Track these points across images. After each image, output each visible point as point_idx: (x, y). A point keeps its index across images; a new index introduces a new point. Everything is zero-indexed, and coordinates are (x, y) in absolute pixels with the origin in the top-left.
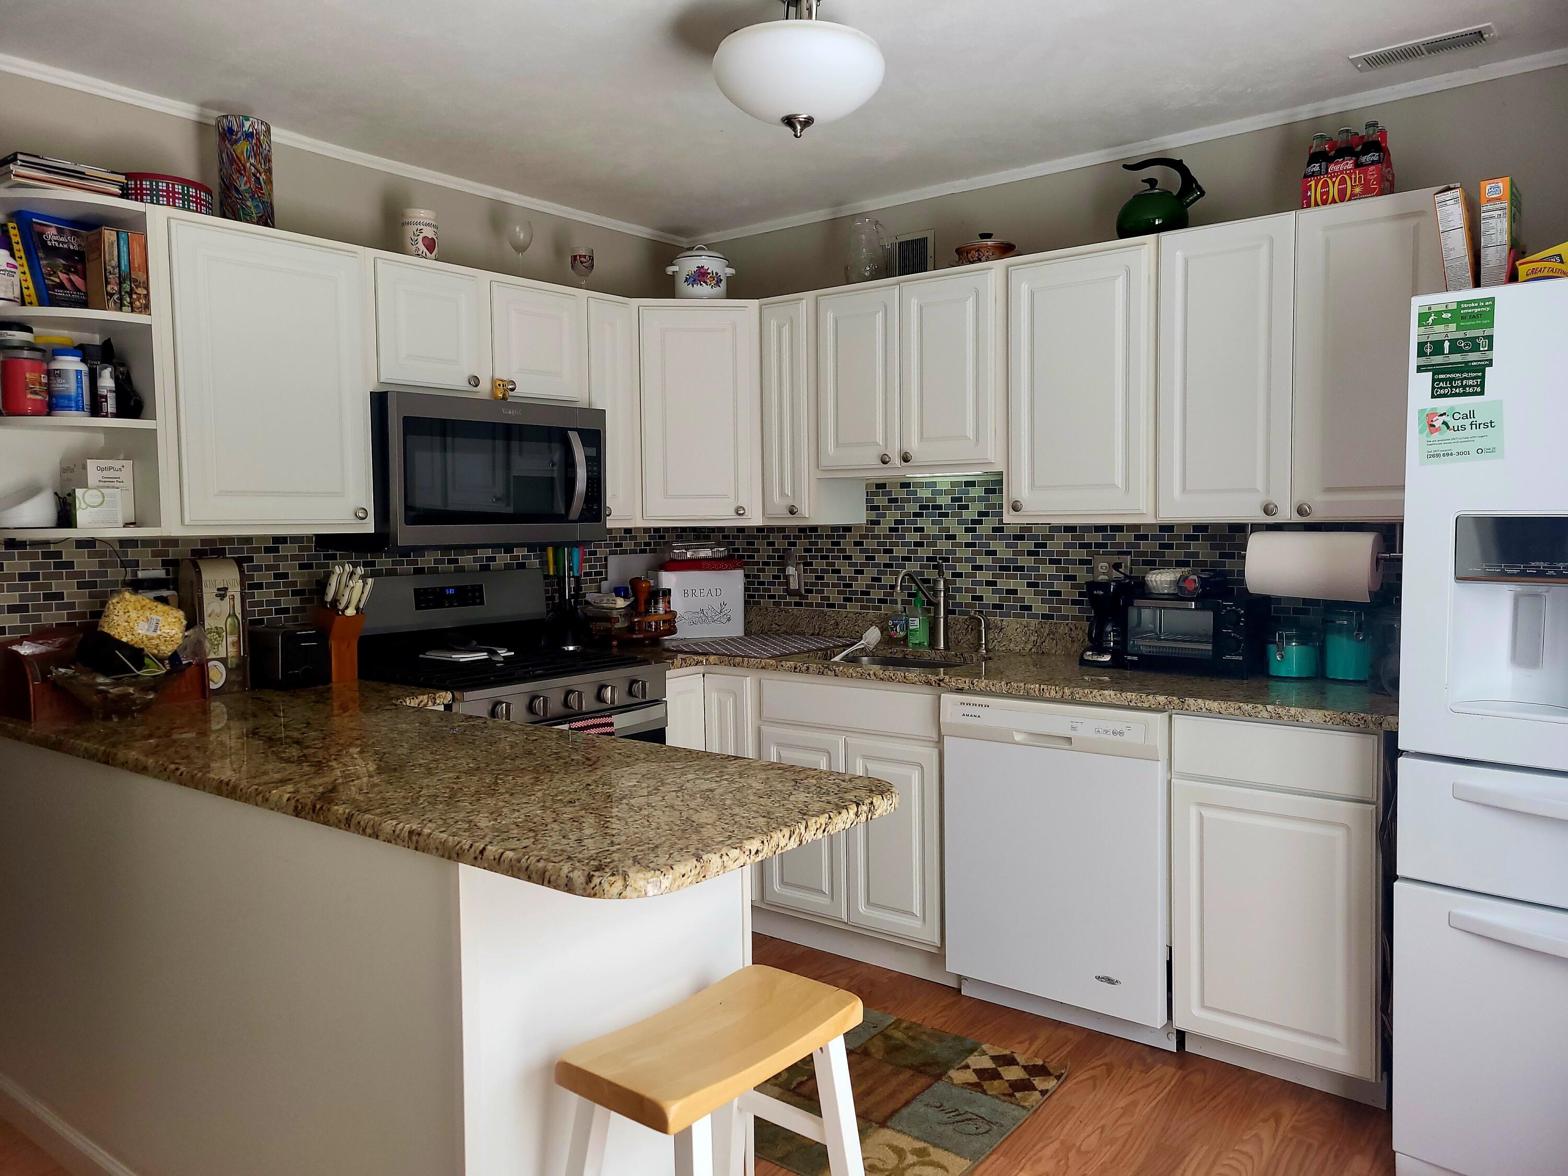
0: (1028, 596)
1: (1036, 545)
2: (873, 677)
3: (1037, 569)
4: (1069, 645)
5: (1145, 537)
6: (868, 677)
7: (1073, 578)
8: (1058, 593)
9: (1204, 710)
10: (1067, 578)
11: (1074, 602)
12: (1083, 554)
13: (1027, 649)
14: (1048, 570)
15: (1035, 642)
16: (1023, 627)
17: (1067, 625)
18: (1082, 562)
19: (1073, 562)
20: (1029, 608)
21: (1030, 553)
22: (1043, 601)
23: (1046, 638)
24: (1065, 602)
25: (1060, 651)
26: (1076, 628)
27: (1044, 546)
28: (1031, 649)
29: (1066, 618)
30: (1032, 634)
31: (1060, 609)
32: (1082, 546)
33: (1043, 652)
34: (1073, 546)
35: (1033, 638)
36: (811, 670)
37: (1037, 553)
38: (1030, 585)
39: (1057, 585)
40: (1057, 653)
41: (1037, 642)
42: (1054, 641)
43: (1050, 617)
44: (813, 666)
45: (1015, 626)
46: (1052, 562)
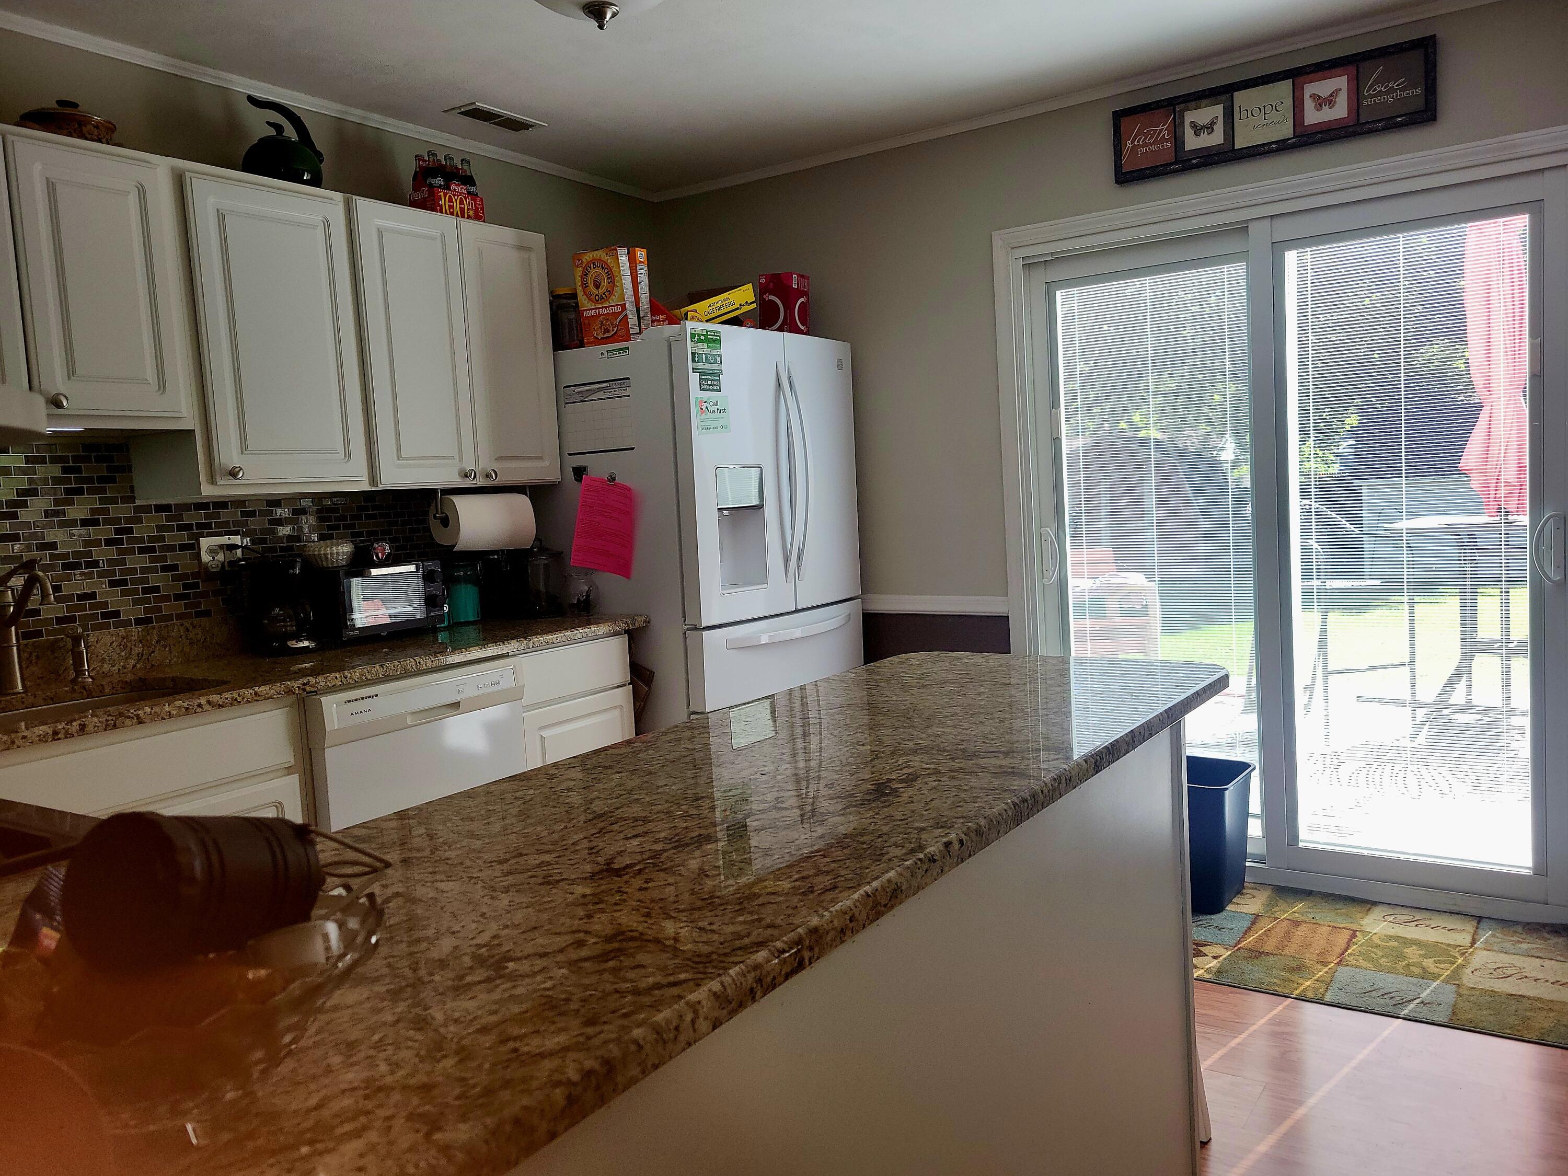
0: (114, 599)
1: (118, 531)
2: (207, 707)
3: (123, 562)
4: (187, 649)
5: (252, 514)
6: (199, 710)
7: (174, 568)
8: (156, 589)
9: (544, 643)
10: (165, 569)
11: (178, 597)
12: (184, 538)
13: (130, 667)
14: (138, 561)
15: (140, 656)
16: (121, 639)
17: (182, 625)
18: (183, 547)
19: (172, 548)
20: (116, 614)
21: (109, 542)
22: (136, 602)
23: (155, 646)
24: (166, 598)
25: (175, 659)
26: (194, 627)
27: (130, 531)
28: (135, 666)
29: (169, 618)
30: (135, 645)
31: (159, 609)
32: (180, 528)
33: (153, 665)
34: (169, 529)
35: (135, 651)
36: (90, 728)
37: (120, 542)
38: (113, 584)
39: (154, 579)
40: (173, 662)
41: (142, 655)
42: (167, 649)
43: (148, 621)
44: (91, 721)
45: (107, 639)
46: (142, 550)
